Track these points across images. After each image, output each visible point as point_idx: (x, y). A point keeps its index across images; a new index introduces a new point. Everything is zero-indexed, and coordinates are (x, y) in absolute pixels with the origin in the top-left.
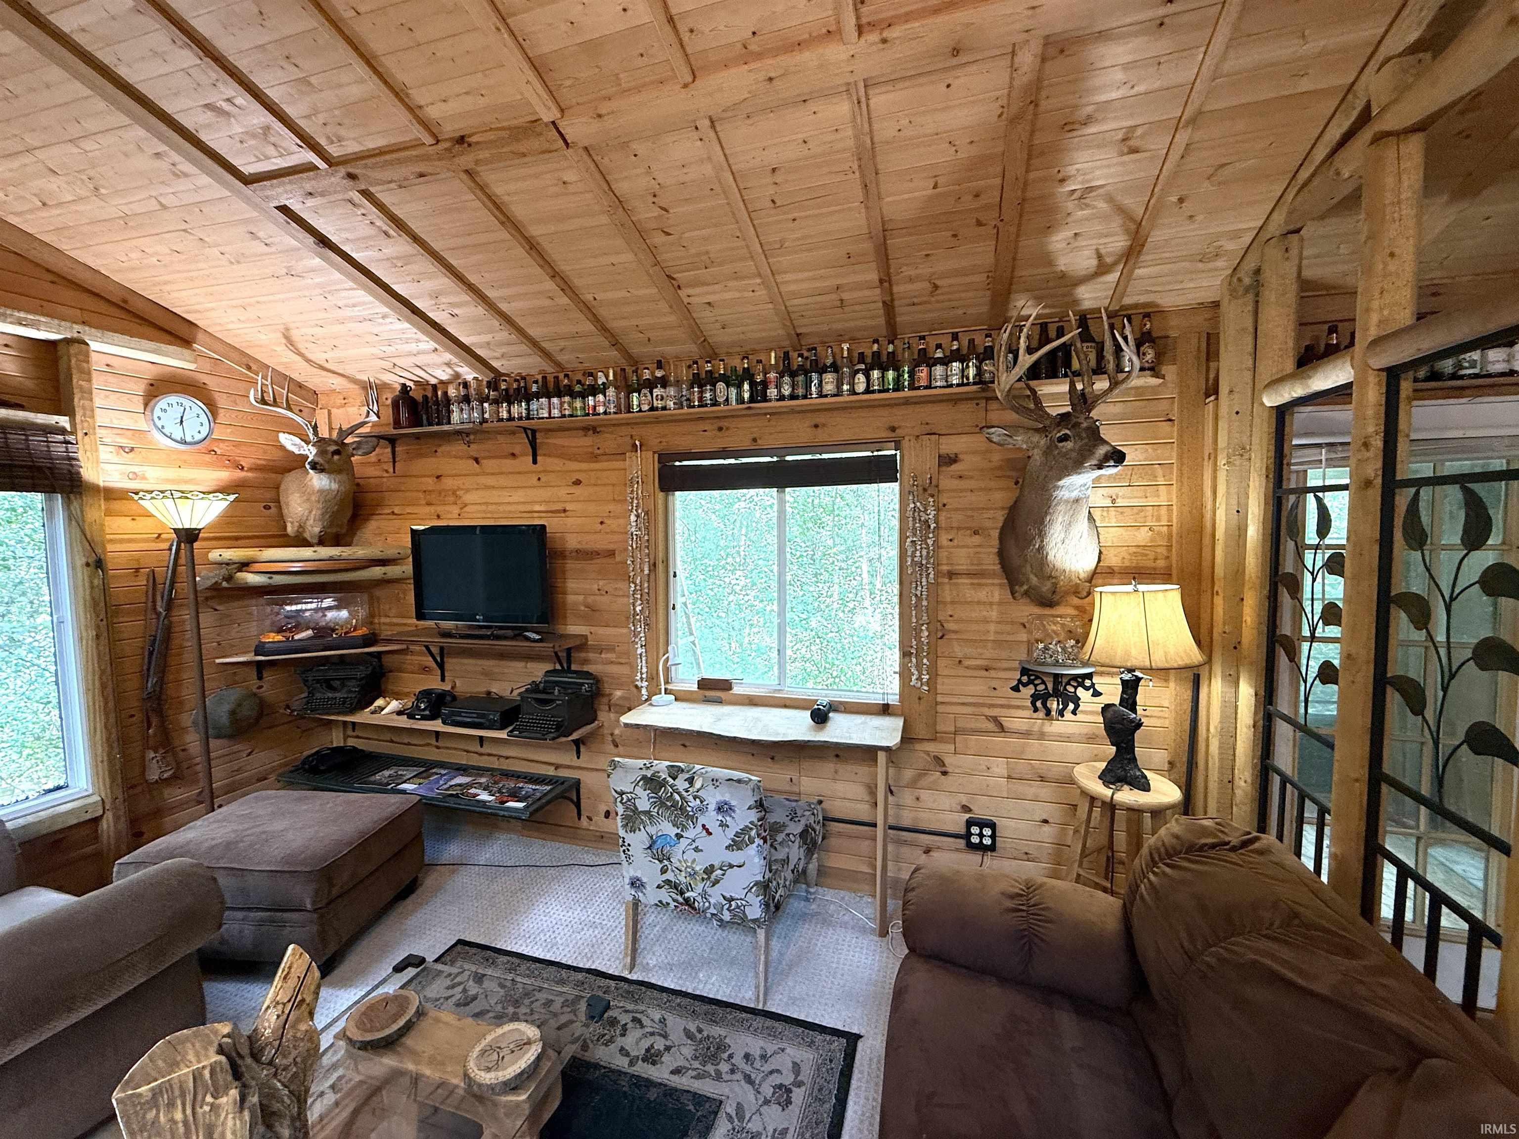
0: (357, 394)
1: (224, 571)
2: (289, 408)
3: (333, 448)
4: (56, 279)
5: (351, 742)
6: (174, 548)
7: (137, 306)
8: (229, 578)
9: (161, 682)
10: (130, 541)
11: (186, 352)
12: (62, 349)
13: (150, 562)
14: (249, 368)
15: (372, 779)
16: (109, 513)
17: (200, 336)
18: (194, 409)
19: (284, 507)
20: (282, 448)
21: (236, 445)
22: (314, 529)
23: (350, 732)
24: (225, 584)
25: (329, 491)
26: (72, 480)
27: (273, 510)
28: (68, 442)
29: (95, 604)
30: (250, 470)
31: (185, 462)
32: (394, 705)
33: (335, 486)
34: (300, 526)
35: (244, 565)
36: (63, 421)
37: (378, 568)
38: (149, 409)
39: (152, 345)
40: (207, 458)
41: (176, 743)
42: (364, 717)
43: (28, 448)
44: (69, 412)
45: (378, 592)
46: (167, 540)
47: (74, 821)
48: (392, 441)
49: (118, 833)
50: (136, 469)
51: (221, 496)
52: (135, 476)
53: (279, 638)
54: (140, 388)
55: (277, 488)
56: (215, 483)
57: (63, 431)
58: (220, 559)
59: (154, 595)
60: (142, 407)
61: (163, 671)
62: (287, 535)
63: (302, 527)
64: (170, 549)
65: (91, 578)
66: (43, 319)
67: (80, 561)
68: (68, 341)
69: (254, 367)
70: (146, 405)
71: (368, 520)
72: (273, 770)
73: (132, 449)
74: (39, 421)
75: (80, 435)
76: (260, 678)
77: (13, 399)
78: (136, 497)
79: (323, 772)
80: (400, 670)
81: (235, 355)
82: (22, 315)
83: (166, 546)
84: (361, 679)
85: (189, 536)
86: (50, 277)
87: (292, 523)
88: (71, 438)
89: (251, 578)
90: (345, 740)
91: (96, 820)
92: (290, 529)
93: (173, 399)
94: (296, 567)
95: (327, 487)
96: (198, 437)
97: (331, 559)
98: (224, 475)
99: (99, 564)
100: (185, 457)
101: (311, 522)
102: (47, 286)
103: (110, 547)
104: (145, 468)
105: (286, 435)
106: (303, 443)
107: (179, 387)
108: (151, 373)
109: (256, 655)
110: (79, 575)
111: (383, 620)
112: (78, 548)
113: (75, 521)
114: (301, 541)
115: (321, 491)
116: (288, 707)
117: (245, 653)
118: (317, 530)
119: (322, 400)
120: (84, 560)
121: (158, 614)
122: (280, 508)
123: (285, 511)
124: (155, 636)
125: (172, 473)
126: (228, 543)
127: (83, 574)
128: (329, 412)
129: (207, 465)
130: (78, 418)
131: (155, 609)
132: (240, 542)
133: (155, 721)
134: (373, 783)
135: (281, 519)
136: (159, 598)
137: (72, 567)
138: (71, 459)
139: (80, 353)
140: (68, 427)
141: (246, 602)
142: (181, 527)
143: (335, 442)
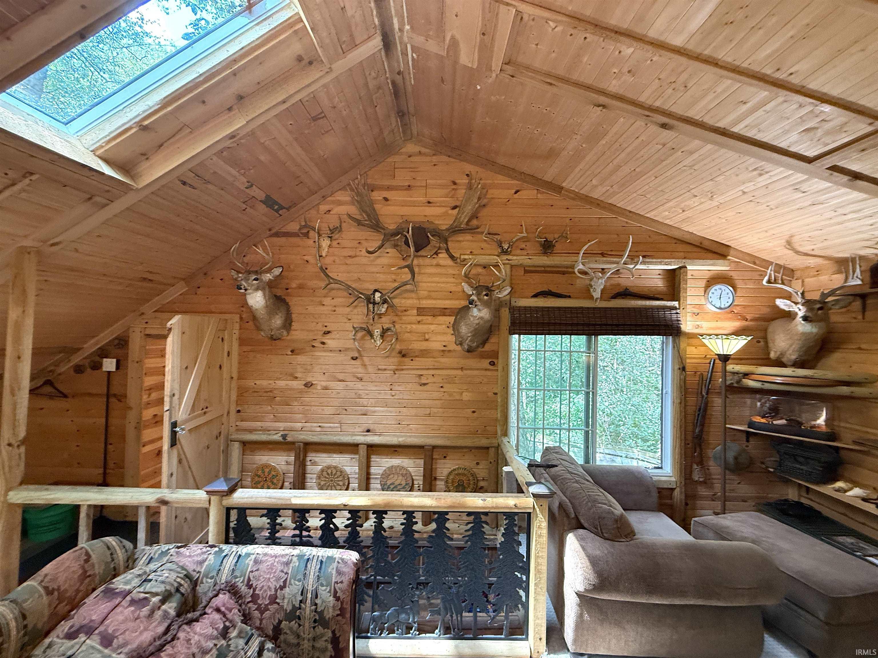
0: (831, 266)
1: (736, 377)
2: (783, 283)
3: (818, 306)
4: (677, 242)
5: (803, 501)
6: (712, 363)
7: (706, 244)
8: (739, 382)
9: (701, 431)
10: (694, 358)
11: (726, 262)
12: (677, 272)
13: (701, 369)
14: (755, 263)
15: (835, 538)
16: (689, 345)
17: (732, 252)
18: (726, 290)
19: (770, 341)
20: (778, 307)
21: (745, 307)
22: (792, 356)
23: (804, 494)
24: (735, 385)
25: (812, 333)
26: (678, 330)
27: (762, 343)
28: (677, 313)
29: (681, 387)
30: (751, 320)
31: (720, 318)
32: (857, 491)
33: (815, 330)
34: (781, 354)
35: (746, 375)
36: (676, 304)
37: (845, 387)
38: (707, 293)
39: (711, 262)
40: (730, 315)
41: (705, 464)
42: (828, 489)
43: (665, 317)
44: (678, 300)
45: (840, 404)
46: (709, 358)
47: (665, 486)
48: (863, 297)
49: (681, 500)
50: (698, 323)
51: (735, 337)
52: (698, 327)
53: (763, 421)
54: (703, 283)
55: (766, 330)
56: (733, 329)
57: (675, 308)
58: (732, 370)
59: (702, 386)
60: (703, 293)
61: (703, 425)
62: (769, 359)
63: (782, 354)
64: (710, 363)
65: (680, 375)
66: (673, 260)
67: (677, 367)
68: (680, 268)
69: (757, 262)
70: (705, 291)
71: (832, 352)
72: (751, 498)
73: (698, 314)
74: (668, 305)
75: (681, 309)
76: (748, 441)
77: (661, 297)
78: (701, 338)
79: (791, 516)
80: (859, 466)
81: (747, 258)
82: (666, 260)
83: (708, 361)
84: (825, 462)
85: (725, 358)
86: (675, 241)
87: (776, 352)
88: (678, 311)
89: (750, 383)
90: (799, 499)
91: (672, 490)
92: (772, 355)
93: (717, 287)
94: (779, 380)
95: (809, 331)
96: (727, 305)
97: (805, 377)
98: (736, 324)
99: (684, 369)
100: (719, 316)
101: (791, 351)
102: (674, 245)
103: (688, 361)
104: (702, 323)
105: (781, 300)
106: (793, 304)
107: (720, 280)
108: (708, 275)
109: (749, 427)
110: (676, 373)
111: (842, 424)
112: (676, 361)
113: (676, 347)
114: (779, 363)
115: (803, 334)
116: (763, 463)
117: (740, 424)
118: (793, 357)
119: (797, 274)
120: (678, 367)
121: (703, 397)
122: (766, 343)
123: (771, 345)
124: (701, 406)
125: (714, 324)
126: (736, 361)
127: (677, 372)
128: (803, 282)
129: (730, 319)
130: (681, 301)
131: (701, 393)
132: (743, 361)
133: (698, 450)
134: (835, 541)
135: (767, 349)
136: (703, 387)
137: (673, 370)
138: (678, 321)
139: (684, 272)
140: (677, 306)
141: (743, 396)
142: (722, 353)
143: (819, 302)
